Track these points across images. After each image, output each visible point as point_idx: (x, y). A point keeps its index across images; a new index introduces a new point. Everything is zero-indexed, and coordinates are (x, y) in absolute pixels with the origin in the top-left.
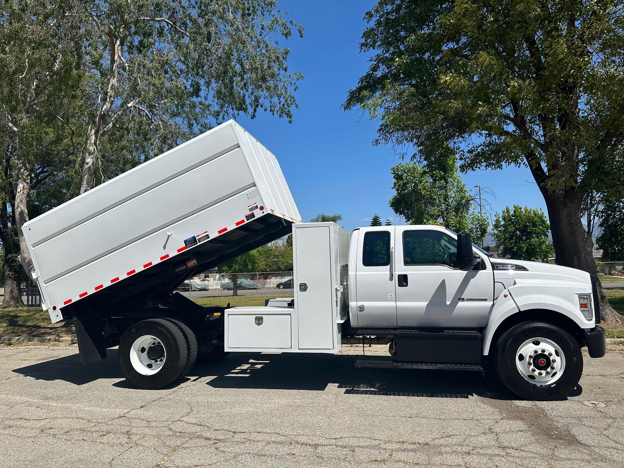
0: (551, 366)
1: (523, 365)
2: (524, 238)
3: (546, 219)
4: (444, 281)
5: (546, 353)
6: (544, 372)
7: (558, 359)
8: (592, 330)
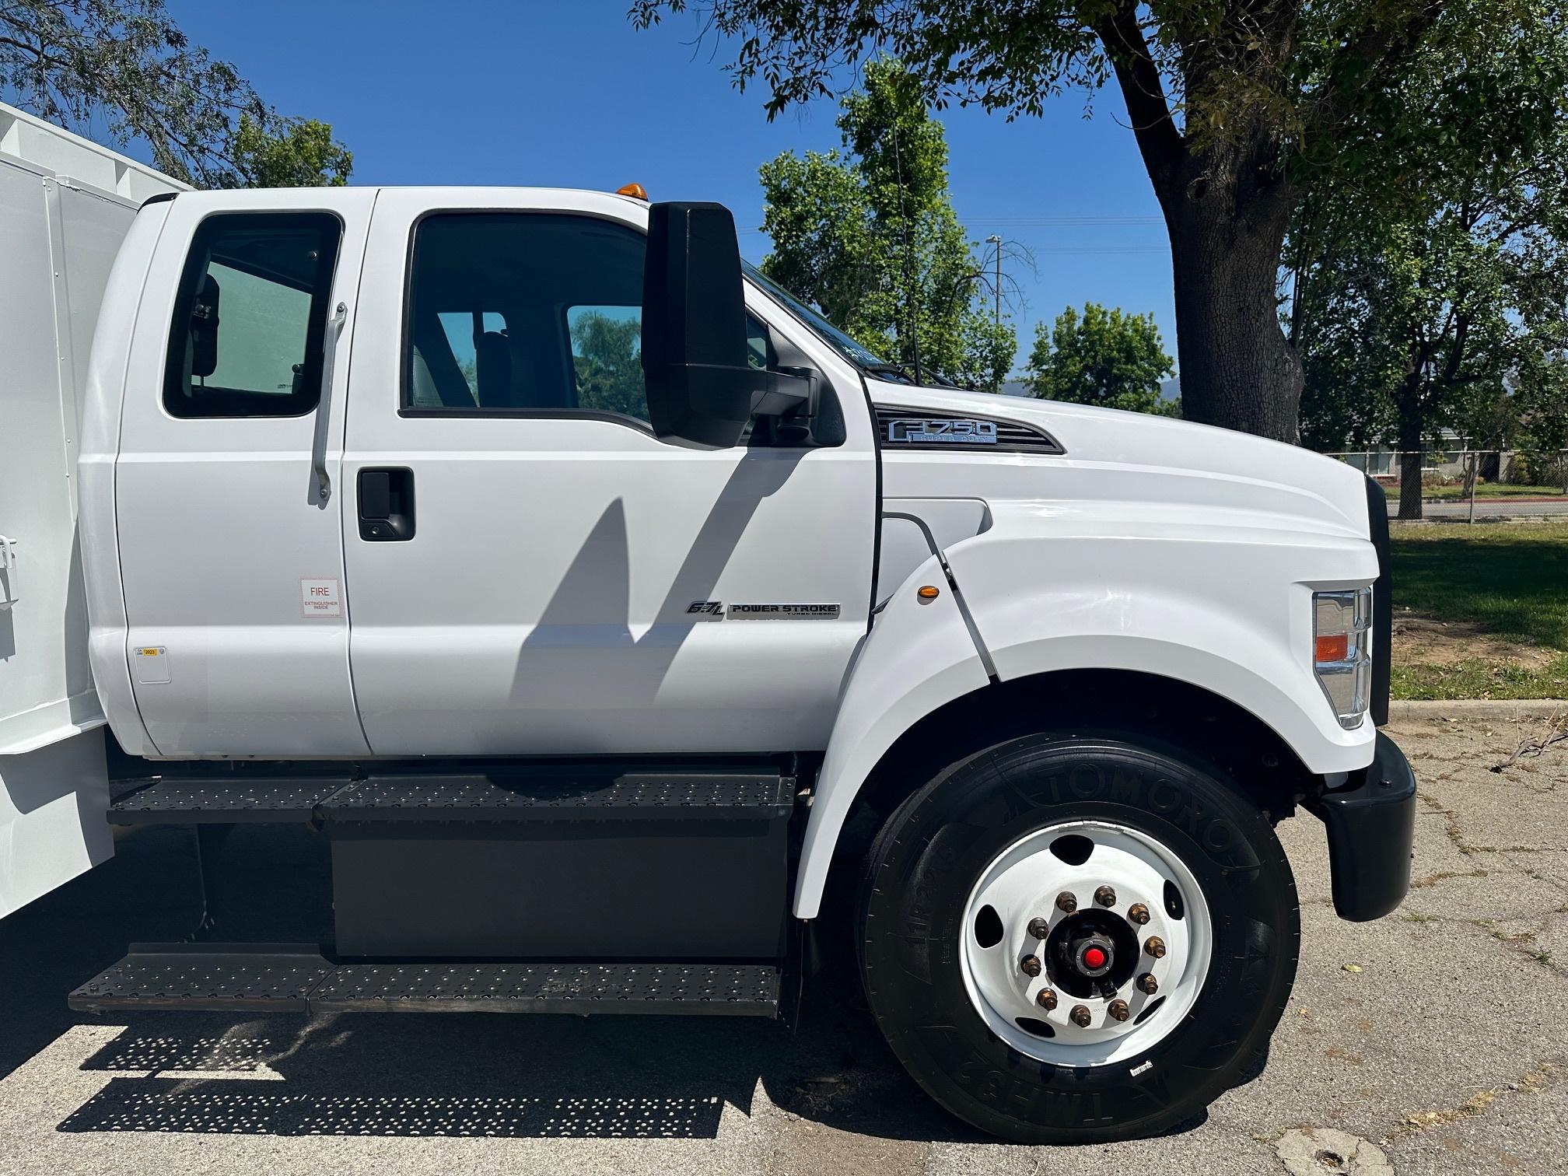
0: (1139, 971)
1: (996, 968)
2: (1102, 392)
3: (1159, 344)
4: (616, 507)
5: (1120, 909)
6: (1097, 1007)
7: (1174, 933)
8: (1356, 779)
